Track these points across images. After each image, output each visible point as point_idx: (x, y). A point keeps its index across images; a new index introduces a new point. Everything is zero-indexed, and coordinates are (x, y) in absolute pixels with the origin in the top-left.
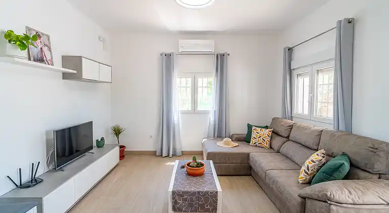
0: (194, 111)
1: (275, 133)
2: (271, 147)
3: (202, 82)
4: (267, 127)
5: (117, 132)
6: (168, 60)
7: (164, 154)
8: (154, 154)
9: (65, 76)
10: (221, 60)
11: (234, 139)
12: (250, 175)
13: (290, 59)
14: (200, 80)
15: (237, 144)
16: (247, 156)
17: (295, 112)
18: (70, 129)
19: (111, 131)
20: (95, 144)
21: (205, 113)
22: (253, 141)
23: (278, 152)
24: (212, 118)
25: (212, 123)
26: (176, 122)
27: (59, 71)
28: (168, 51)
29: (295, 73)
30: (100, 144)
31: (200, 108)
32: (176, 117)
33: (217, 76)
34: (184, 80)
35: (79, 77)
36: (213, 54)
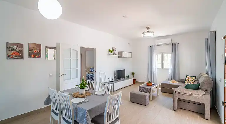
0: (163, 68)
4: (193, 77)
5: (133, 74)
10: (174, 46)
15: (177, 82)
18: (120, 70)
19: (131, 74)
20: (126, 77)
21: (168, 69)
27: (118, 56)
30: (128, 77)
31: (165, 67)
32: (155, 70)
33: (172, 53)
34: (159, 55)
35: (121, 57)
36: (171, 44)
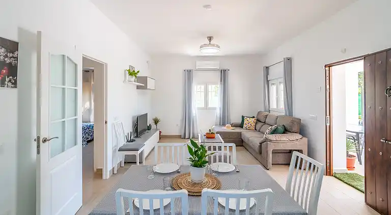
0: (206, 107)
1: (258, 121)
2: (256, 129)
3: (212, 88)
4: (254, 117)
5: (156, 122)
6: (189, 74)
7: (187, 137)
8: (180, 137)
9: (138, 87)
10: (224, 73)
11: (233, 126)
12: (242, 146)
13: (267, 74)
14: (210, 87)
15: (234, 128)
16: (240, 134)
17: (271, 107)
19: (153, 121)
21: (215, 109)
22: (245, 126)
23: (259, 131)
24: (218, 112)
25: (218, 116)
26: (194, 115)
27: (135, 84)
28: (189, 68)
29: (270, 82)
30: (149, 128)
31: (210, 106)
32: (194, 112)
33: (221, 83)
34: (199, 87)
35: (145, 88)
36: (218, 70)
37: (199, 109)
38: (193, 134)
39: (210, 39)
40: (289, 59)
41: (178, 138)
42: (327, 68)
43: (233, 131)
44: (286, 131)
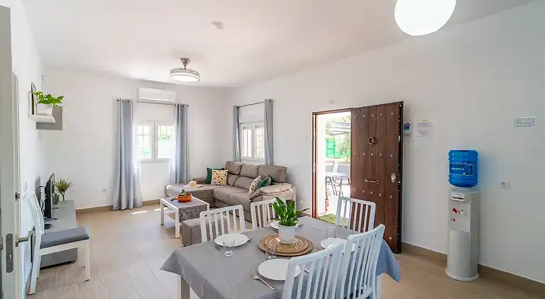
0: (155, 160)
1: (230, 173)
2: (228, 184)
4: (223, 169)
6: (125, 106)
7: (124, 206)
8: (110, 208)
10: (181, 110)
11: (198, 182)
13: (238, 115)
14: (160, 128)
15: (202, 185)
16: (212, 191)
17: (242, 156)
21: (167, 160)
22: (213, 181)
23: (233, 186)
24: (173, 165)
25: (174, 170)
26: (135, 172)
29: (242, 126)
31: (161, 156)
32: (136, 167)
33: (178, 124)
35: (57, 127)
36: (174, 104)
37: (143, 162)
38: (134, 200)
39: (185, 61)
40: (270, 101)
41: (108, 210)
42: (314, 116)
43: (201, 189)
44: (273, 182)
